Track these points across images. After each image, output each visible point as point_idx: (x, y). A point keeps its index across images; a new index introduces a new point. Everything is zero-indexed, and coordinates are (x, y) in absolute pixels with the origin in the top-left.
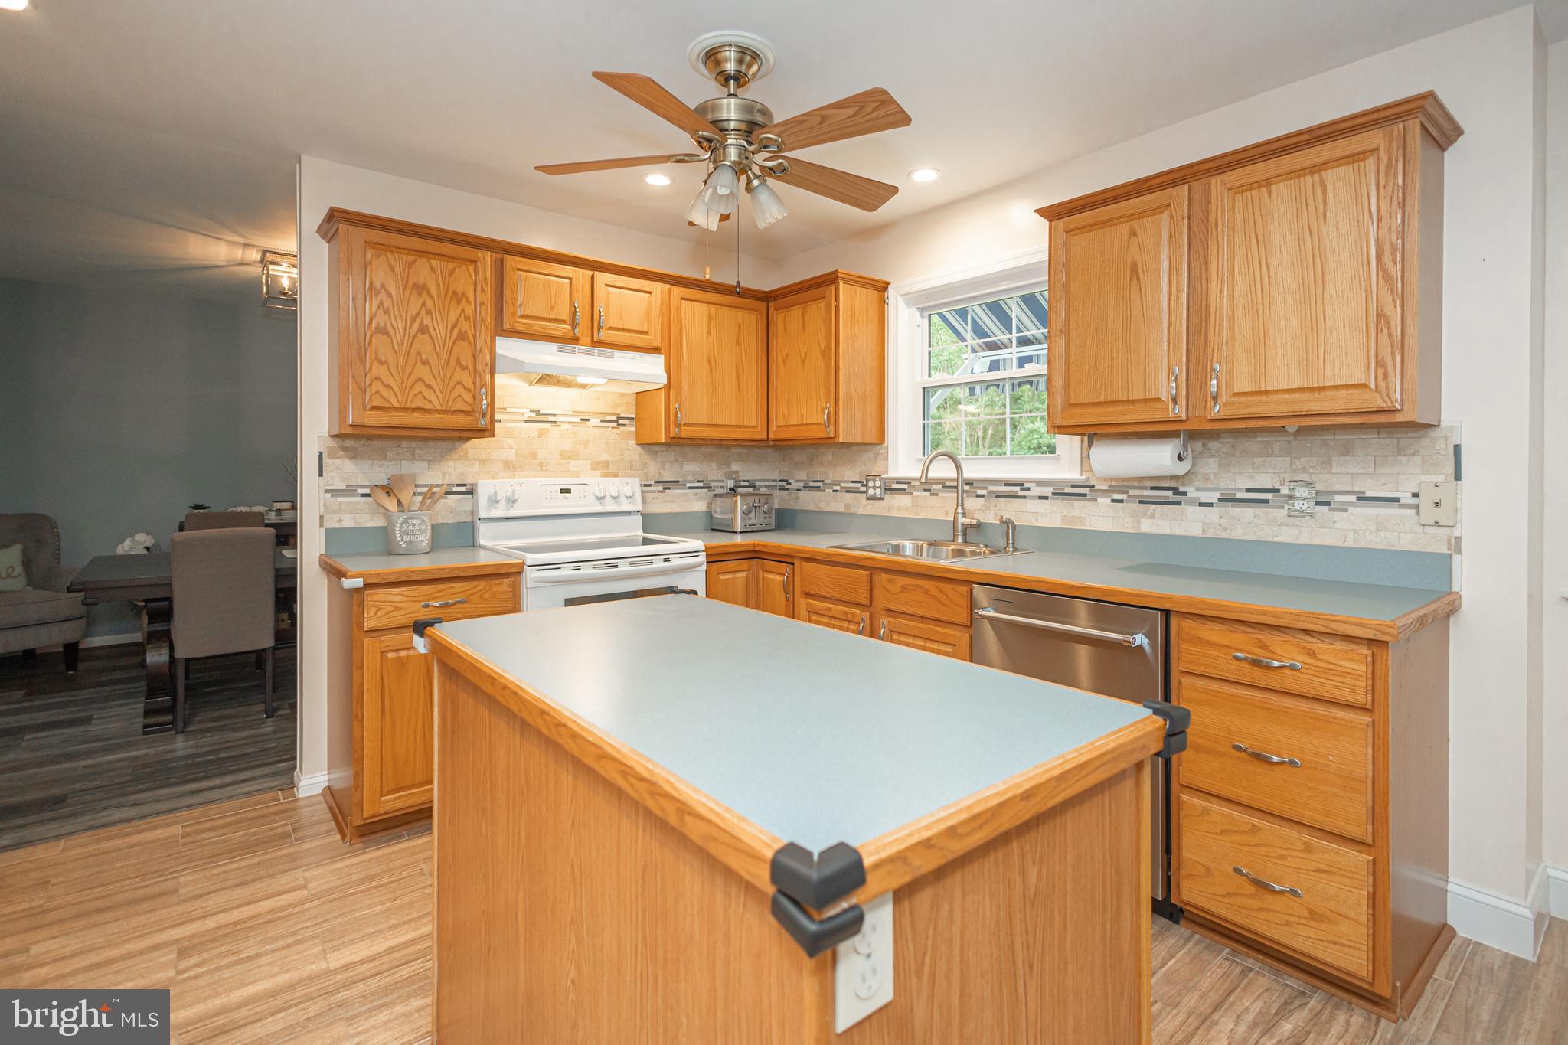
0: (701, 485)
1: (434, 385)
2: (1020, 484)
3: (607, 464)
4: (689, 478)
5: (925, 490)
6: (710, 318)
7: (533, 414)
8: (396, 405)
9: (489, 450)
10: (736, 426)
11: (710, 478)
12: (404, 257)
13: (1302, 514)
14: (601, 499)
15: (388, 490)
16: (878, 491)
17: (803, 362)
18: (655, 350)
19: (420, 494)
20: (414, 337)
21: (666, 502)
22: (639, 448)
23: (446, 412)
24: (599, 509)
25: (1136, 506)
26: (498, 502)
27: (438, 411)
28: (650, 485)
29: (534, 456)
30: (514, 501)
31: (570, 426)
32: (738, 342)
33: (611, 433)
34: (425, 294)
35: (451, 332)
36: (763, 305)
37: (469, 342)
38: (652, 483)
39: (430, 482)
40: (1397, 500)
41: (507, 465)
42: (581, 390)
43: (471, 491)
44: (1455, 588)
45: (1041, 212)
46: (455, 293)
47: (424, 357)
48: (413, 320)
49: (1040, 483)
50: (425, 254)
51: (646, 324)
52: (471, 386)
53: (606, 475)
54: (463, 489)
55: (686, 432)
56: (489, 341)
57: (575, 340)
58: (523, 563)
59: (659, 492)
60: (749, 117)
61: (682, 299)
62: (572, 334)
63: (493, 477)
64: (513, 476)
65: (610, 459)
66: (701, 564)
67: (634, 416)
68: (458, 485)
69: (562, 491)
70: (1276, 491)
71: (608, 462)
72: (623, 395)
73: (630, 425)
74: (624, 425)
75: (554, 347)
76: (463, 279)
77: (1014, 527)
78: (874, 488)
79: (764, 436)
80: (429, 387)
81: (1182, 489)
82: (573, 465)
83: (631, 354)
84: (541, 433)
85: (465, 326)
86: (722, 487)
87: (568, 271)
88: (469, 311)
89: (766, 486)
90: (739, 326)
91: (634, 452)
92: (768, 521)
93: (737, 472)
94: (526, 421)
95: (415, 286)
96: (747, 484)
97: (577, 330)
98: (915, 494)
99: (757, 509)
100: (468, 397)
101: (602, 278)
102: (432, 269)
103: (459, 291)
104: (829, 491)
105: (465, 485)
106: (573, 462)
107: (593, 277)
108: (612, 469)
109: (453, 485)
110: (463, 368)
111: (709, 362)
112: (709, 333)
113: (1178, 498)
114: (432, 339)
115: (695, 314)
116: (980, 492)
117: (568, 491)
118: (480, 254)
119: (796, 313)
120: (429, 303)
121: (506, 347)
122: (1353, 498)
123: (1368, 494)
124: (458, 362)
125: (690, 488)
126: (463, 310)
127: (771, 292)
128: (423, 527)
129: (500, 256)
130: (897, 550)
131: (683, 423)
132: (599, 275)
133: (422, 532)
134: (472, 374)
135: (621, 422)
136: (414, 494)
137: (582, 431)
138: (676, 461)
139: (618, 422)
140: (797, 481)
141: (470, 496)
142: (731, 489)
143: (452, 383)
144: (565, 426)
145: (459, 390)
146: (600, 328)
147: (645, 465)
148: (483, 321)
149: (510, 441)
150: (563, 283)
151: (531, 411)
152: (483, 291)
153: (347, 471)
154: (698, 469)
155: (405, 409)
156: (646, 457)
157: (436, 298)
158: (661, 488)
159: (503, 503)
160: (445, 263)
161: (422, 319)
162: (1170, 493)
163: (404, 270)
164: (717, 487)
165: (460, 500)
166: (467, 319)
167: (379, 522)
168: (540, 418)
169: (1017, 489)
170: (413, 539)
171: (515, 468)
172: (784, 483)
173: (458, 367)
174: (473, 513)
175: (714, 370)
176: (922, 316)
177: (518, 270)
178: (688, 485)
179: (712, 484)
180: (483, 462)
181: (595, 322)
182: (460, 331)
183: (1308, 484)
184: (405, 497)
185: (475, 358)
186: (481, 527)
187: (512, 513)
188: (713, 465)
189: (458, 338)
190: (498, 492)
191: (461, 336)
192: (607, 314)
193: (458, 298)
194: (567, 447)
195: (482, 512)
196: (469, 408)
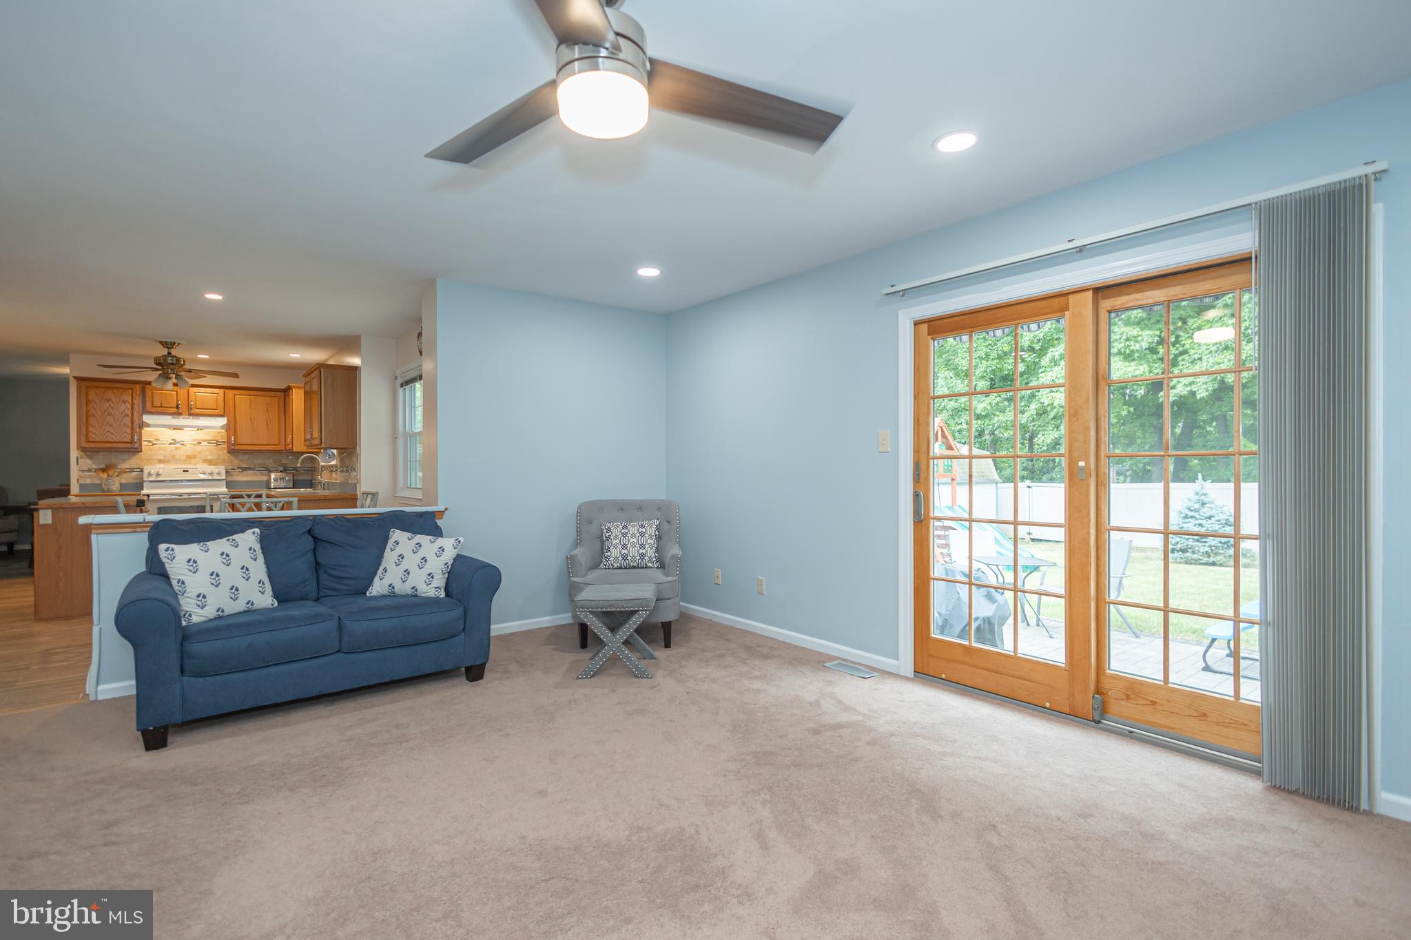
0: (262, 469)
1: (114, 433)
3: (209, 460)
4: (257, 466)
6: (252, 402)
7: (173, 441)
8: (98, 440)
9: (151, 455)
11: (268, 466)
12: (102, 390)
14: (204, 474)
15: (104, 470)
18: (222, 415)
19: (117, 472)
20: (105, 417)
22: (228, 454)
23: (120, 442)
24: (202, 477)
26: (151, 475)
27: (117, 442)
28: (233, 469)
29: (172, 457)
30: (159, 475)
31: (192, 446)
32: (267, 410)
33: (212, 447)
34: (110, 402)
35: (122, 414)
36: (282, 395)
37: (130, 417)
39: (123, 467)
43: (142, 471)
46: (123, 400)
47: (110, 423)
48: (105, 411)
50: (110, 388)
51: (216, 406)
52: (131, 432)
53: (210, 465)
54: (139, 470)
56: (139, 416)
57: (180, 414)
59: (237, 472)
61: (234, 394)
62: (178, 412)
63: (153, 465)
64: (162, 465)
65: (212, 458)
68: (136, 468)
69: (184, 471)
72: (219, 433)
73: (224, 445)
75: (170, 417)
76: (127, 395)
79: (283, 448)
80: (112, 434)
82: (193, 461)
83: (209, 418)
86: (274, 470)
88: (129, 407)
90: (268, 403)
91: (226, 456)
92: (288, 484)
93: (286, 464)
95: (106, 399)
97: (180, 410)
99: (282, 479)
100: (130, 437)
101: (193, 390)
102: (113, 393)
103: (125, 400)
105: (139, 468)
106: (192, 459)
107: (188, 390)
108: (214, 462)
109: (133, 469)
110: (127, 426)
111: (251, 419)
112: (250, 408)
114: (113, 417)
115: (242, 400)
117: (187, 471)
118: (134, 386)
120: (112, 405)
121: (147, 418)
124: (125, 425)
126: (126, 406)
127: (284, 389)
128: (114, 483)
129: (143, 386)
131: (235, 443)
133: (113, 485)
134: (131, 429)
136: (115, 472)
137: (198, 448)
138: (249, 459)
139: (217, 443)
141: (142, 473)
142: (280, 471)
143: (122, 432)
144: (188, 446)
145: (125, 434)
146: (192, 409)
147: (230, 461)
148: (137, 409)
150: (173, 394)
152: (136, 398)
153: (87, 463)
155: (102, 442)
156: (232, 457)
157: (114, 403)
158: (239, 470)
159: (155, 475)
160: (120, 390)
163: (102, 394)
165: (136, 474)
166: (128, 409)
167: (99, 482)
168: (174, 442)
170: (111, 487)
174: (143, 479)
175: (254, 423)
177: (151, 390)
178: (255, 469)
180: (148, 460)
181: (189, 408)
184: (111, 472)
185: (132, 423)
186: (145, 484)
187: (159, 479)
188: (271, 461)
189: (124, 416)
190: (152, 471)
191: (126, 416)
192: (195, 403)
193: (124, 402)
194: (190, 453)
195: (145, 479)
196: (129, 441)
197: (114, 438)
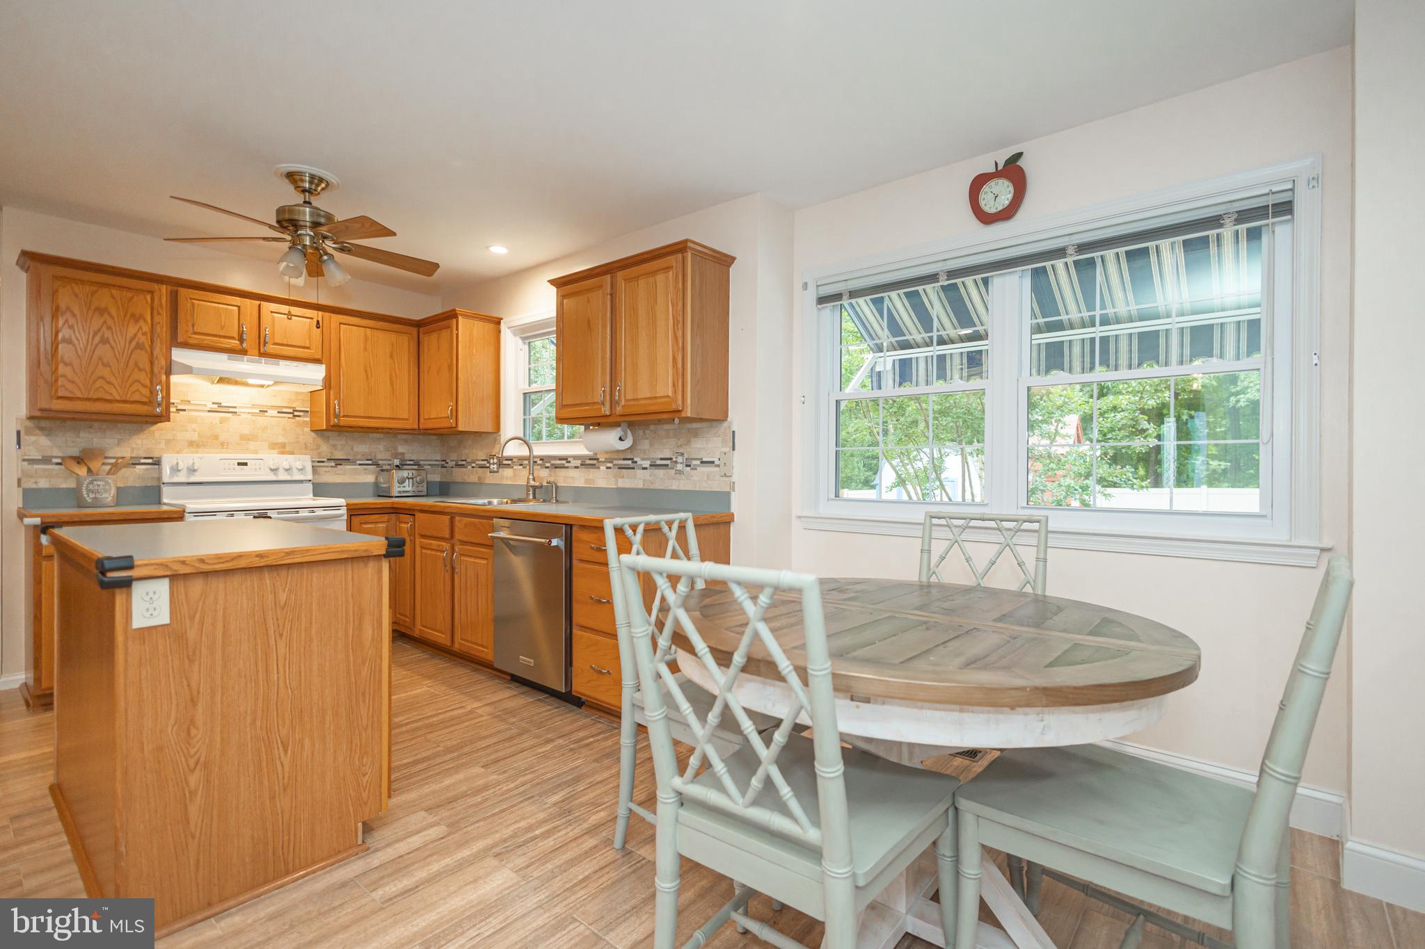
0: (370, 462)
1: (114, 381)
2: (565, 458)
3: (283, 446)
4: (359, 457)
5: (521, 465)
6: (366, 338)
7: (216, 406)
8: (79, 396)
9: (174, 432)
10: (390, 418)
11: (379, 457)
12: (87, 288)
13: (680, 472)
14: (274, 470)
15: (80, 460)
16: (495, 466)
17: (438, 372)
18: (317, 361)
19: (109, 464)
20: (96, 346)
21: (338, 474)
22: (312, 434)
23: (125, 402)
24: (272, 477)
25: (616, 470)
26: (179, 471)
27: (119, 401)
28: (323, 462)
29: (216, 437)
30: (195, 471)
31: (250, 416)
32: (391, 356)
33: (286, 421)
34: (106, 315)
35: (130, 342)
36: (414, 330)
37: (147, 351)
38: (325, 460)
39: (119, 455)
40: (713, 462)
41: (191, 444)
42: (261, 389)
43: (157, 463)
44: (732, 510)
45: (552, 282)
46: (133, 315)
47: (105, 361)
48: (95, 334)
49: (576, 457)
50: (107, 285)
51: (308, 342)
52: (148, 382)
53: (283, 453)
54: (150, 461)
55: (344, 421)
56: (164, 351)
57: (244, 352)
58: (184, 511)
59: (332, 467)
60: (316, 219)
61: (341, 323)
62: (240, 347)
63: (178, 453)
64: (197, 452)
65: (286, 441)
66: (342, 515)
67: (308, 409)
68: (145, 458)
69: (239, 464)
70: (671, 459)
71: (285, 444)
72: (298, 393)
73: (307, 417)
74: (299, 416)
75: (224, 356)
76: (141, 304)
77: (557, 487)
78: (494, 464)
79: (416, 426)
80: (109, 383)
81: (635, 460)
82: (252, 445)
83: (295, 363)
84: (222, 421)
85: (142, 339)
86: (389, 465)
87: (237, 300)
88: (146, 328)
89: (429, 465)
90: (393, 345)
91: (308, 436)
92: (420, 489)
93: (403, 454)
94: (209, 411)
95: (97, 309)
96: (412, 463)
97: (244, 345)
98: (515, 467)
99: (411, 480)
100: (146, 392)
101: (268, 307)
102: (113, 297)
103: (136, 313)
104: (470, 467)
105: (152, 458)
106: (251, 443)
107: (260, 305)
109: (141, 458)
110: (140, 370)
111: (366, 371)
112: (365, 349)
113: (633, 465)
114: (113, 348)
115: (352, 335)
116: (548, 465)
117: (246, 464)
118: (156, 287)
119: (434, 336)
120: (110, 322)
121: (179, 355)
122: (698, 462)
123: (704, 460)
124: (136, 364)
125: (360, 465)
126: (140, 328)
127: (420, 320)
128: (107, 487)
129: (175, 288)
130: (490, 503)
131: (342, 414)
132: (265, 304)
133: (106, 491)
134: (149, 375)
135: (296, 413)
136: (103, 464)
137: (261, 421)
138: (347, 443)
139: (294, 413)
140: (452, 461)
141: (157, 467)
142: (397, 466)
143: (131, 380)
144: (243, 416)
145: (136, 386)
146: (265, 343)
147: (318, 447)
148: (158, 336)
149: (194, 426)
150: (233, 310)
151: (213, 403)
152: (159, 314)
153: (42, 445)
154: (367, 450)
155: (88, 399)
156: (319, 441)
157: (116, 318)
158: (334, 464)
159: (184, 472)
160: (125, 293)
161: (103, 333)
162: (630, 462)
163: (87, 297)
164: (385, 465)
165: (147, 469)
166: (145, 334)
167: (70, 484)
168: (219, 408)
169: (564, 462)
170: (98, 496)
171: (198, 446)
172: (444, 463)
173: (136, 370)
174: (159, 479)
175: (370, 376)
176: (525, 343)
177: (191, 299)
178: (358, 462)
179: (380, 462)
180: (168, 442)
181: (261, 341)
182: (138, 343)
183: (682, 454)
184: (95, 465)
185: (152, 363)
186: (165, 489)
187: (193, 479)
188: (381, 447)
189: (136, 348)
190: (180, 463)
191: (139, 346)
192: (273, 333)
193: (136, 318)
194: (246, 431)
195: (166, 479)
196: (145, 400)
197: (113, 391)
